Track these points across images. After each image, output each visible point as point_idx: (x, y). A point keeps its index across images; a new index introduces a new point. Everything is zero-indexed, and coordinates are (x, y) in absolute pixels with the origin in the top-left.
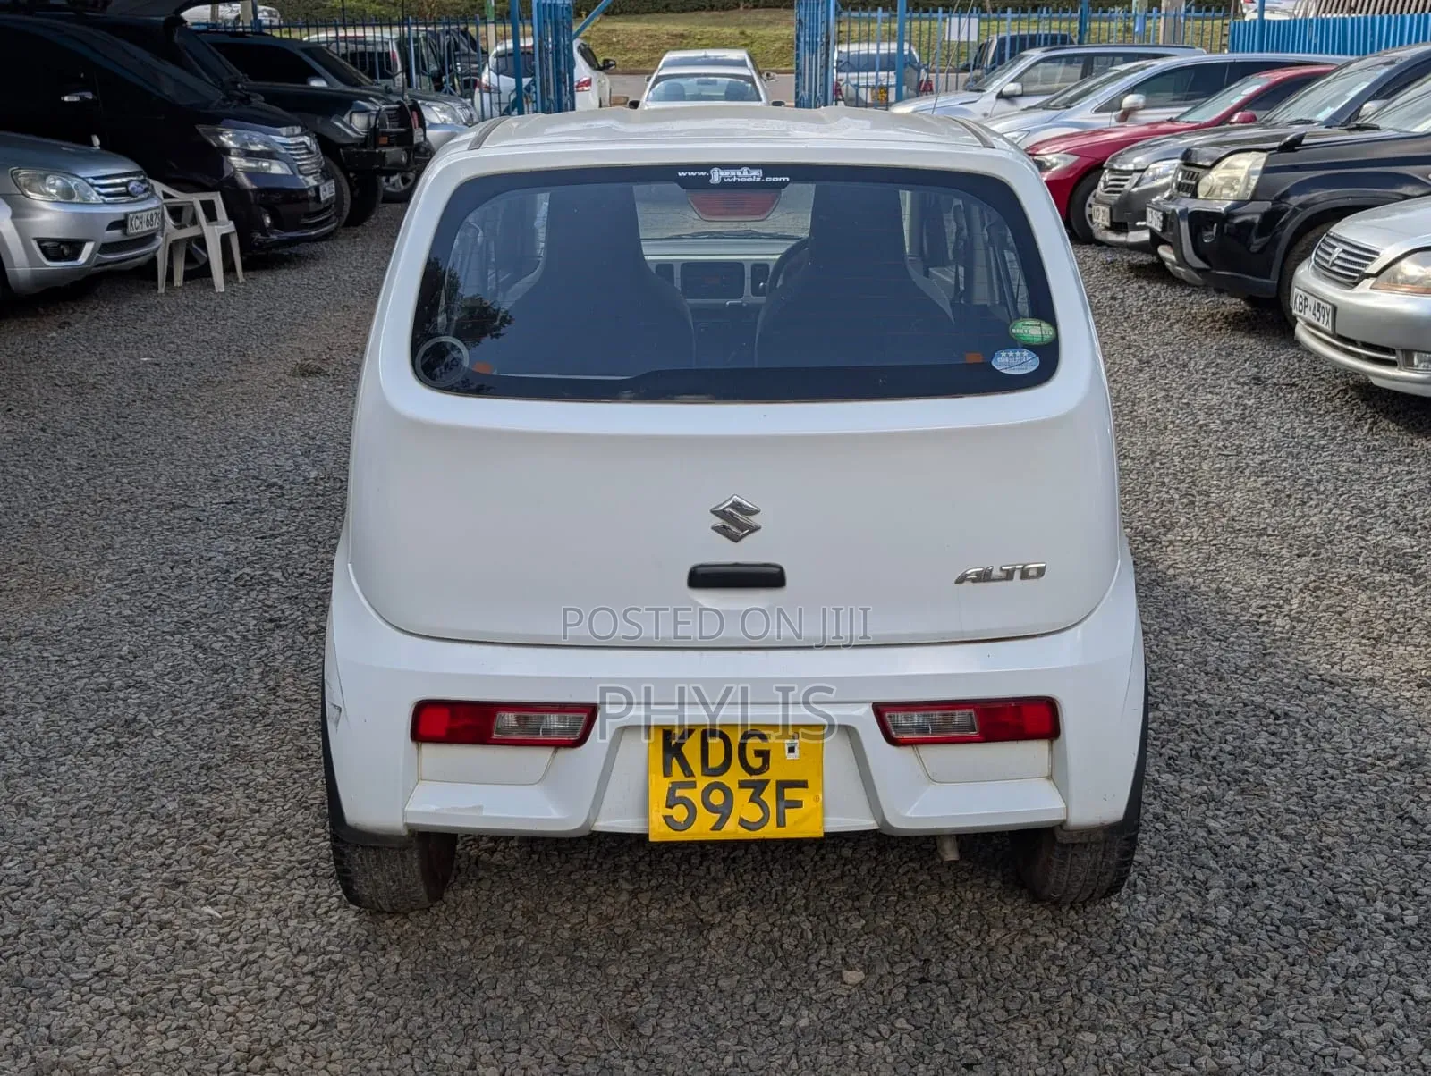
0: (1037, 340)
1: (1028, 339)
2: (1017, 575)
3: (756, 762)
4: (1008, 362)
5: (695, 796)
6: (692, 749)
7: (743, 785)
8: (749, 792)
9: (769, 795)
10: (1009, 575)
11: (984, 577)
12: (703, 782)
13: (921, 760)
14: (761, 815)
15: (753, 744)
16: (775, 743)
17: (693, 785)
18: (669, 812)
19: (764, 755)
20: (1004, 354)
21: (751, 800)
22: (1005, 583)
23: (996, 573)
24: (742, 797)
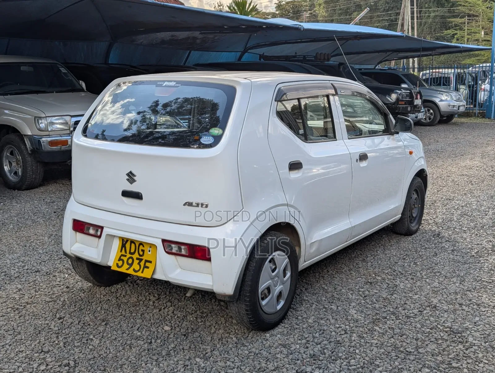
0: (216, 134)
1: (214, 134)
2: (200, 205)
3: (141, 253)
4: (206, 140)
5: (125, 259)
6: (128, 245)
7: (137, 259)
8: (138, 261)
9: (142, 263)
10: (198, 205)
11: (190, 204)
12: (128, 255)
13: (177, 261)
14: (139, 268)
15: (141, 247)
16: (146, 248)
17: (125, 256)
18: (118, 262)
19: (143, 251)
20: (205, 137)
21: (138, 264)
22: (196, 207)
23: (194, 204)
24: (136, 262)
